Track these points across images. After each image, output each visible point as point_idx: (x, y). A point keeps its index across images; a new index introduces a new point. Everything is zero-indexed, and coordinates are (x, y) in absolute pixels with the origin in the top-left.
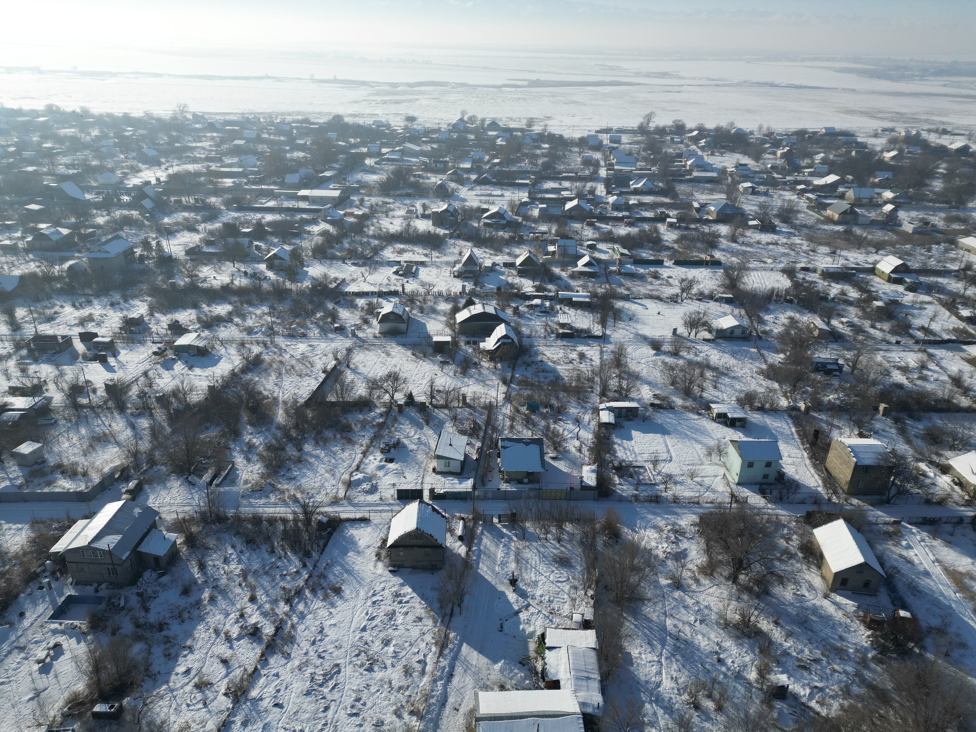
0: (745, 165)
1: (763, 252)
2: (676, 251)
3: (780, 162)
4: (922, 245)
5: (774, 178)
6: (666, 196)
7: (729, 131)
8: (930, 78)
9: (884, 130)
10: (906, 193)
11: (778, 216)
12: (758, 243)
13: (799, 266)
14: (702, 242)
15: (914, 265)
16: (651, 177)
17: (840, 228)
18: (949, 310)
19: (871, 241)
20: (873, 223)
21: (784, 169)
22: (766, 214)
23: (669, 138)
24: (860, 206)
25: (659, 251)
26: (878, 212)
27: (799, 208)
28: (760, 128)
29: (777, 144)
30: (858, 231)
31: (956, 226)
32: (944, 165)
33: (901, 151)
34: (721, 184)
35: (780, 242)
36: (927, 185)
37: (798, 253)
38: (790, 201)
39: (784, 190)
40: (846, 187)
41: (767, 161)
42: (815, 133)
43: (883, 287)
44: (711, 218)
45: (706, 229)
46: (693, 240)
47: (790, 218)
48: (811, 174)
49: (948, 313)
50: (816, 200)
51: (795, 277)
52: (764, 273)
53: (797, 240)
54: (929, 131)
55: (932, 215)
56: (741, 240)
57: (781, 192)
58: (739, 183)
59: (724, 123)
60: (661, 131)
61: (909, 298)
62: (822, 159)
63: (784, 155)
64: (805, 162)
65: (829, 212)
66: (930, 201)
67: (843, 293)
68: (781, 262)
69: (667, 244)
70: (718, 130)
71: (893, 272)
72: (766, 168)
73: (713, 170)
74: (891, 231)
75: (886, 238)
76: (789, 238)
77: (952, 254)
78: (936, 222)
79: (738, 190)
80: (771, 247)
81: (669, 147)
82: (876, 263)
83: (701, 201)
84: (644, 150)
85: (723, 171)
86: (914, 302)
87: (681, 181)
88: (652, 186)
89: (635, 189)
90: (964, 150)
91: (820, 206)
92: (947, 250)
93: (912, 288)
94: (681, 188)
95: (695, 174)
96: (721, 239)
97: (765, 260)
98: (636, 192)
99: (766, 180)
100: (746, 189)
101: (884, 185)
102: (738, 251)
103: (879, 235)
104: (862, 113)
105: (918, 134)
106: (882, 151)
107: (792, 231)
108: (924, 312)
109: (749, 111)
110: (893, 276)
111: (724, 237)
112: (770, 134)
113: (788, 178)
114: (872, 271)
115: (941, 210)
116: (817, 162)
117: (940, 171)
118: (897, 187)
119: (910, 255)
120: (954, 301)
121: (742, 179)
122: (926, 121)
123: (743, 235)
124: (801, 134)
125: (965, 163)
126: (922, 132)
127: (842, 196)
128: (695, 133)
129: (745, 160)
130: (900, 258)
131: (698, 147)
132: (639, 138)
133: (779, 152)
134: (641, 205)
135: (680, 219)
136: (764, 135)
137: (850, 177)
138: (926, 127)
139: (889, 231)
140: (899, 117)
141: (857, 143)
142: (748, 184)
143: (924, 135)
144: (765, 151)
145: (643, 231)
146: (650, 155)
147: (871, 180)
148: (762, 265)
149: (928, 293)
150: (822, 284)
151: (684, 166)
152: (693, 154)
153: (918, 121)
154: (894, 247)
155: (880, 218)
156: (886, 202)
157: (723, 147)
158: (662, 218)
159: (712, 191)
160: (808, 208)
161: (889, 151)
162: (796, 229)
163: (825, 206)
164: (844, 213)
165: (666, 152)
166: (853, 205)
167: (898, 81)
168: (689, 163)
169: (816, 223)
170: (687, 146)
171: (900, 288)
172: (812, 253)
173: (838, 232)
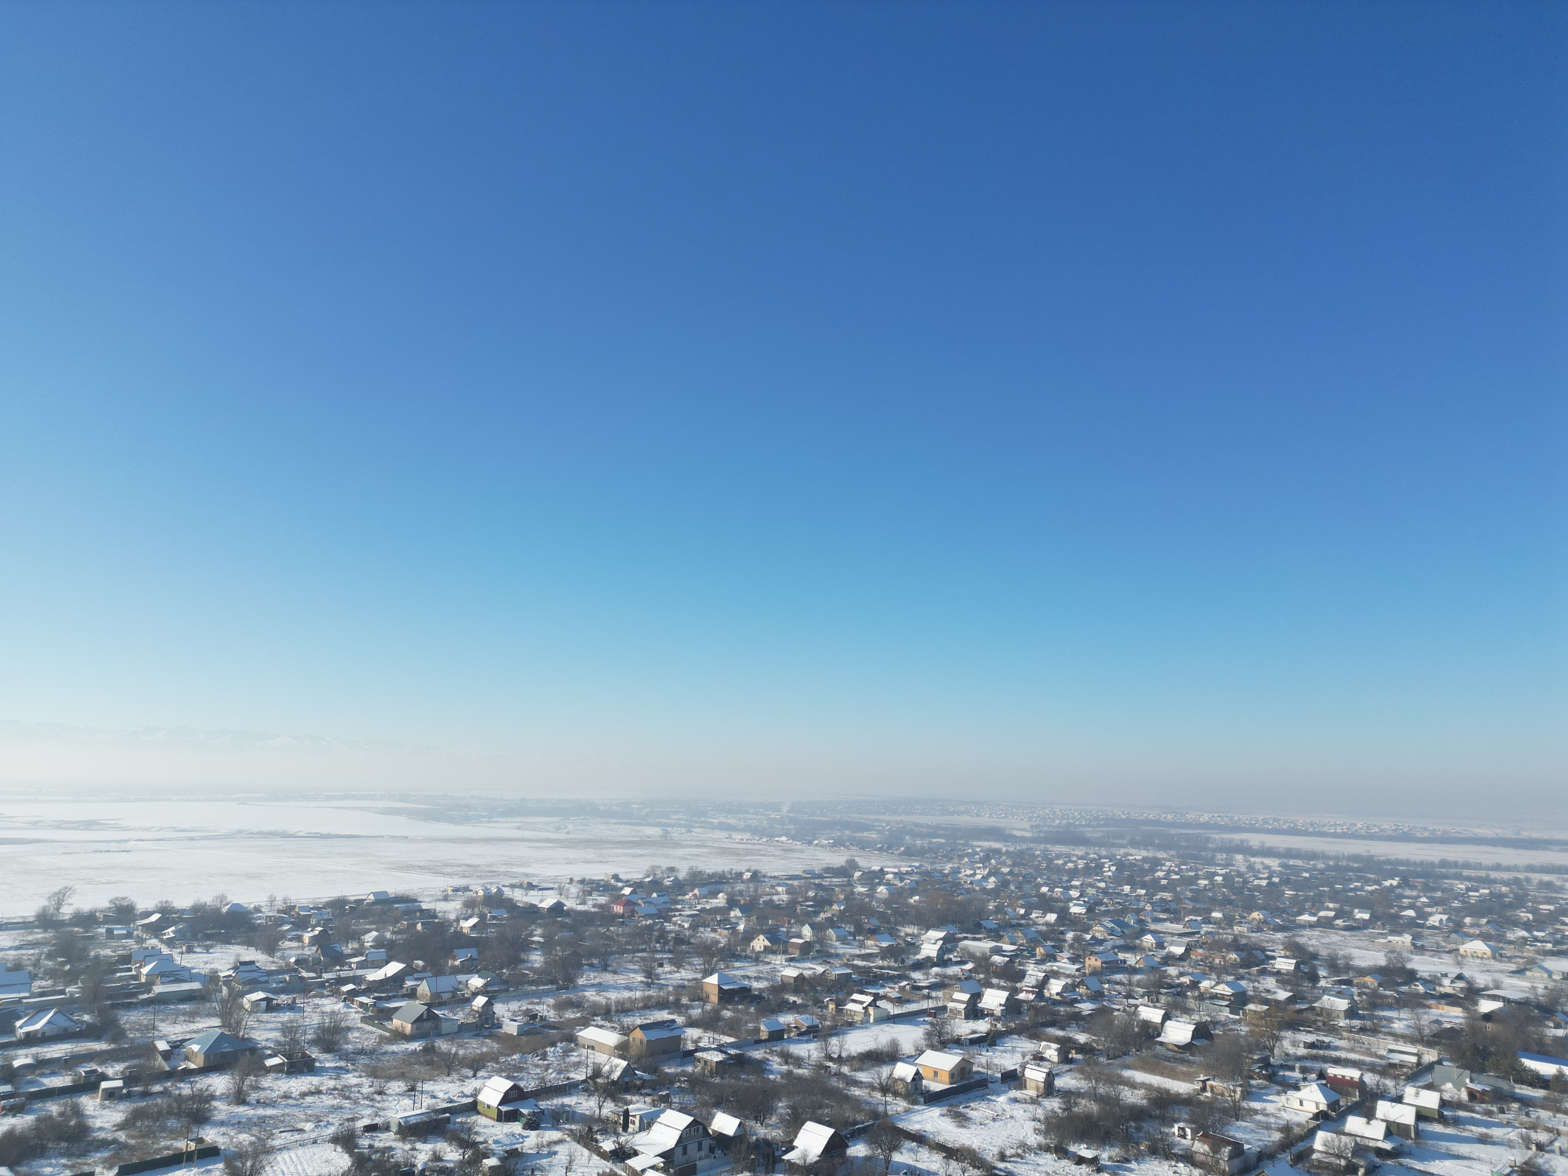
0: (252, 963)
1: (296, 1111)
2: (123, 1146)
3: (310, 952)
4: (534, 1051)
5: (302, 978)
6: (98, 1038)
7: (217, 910)
8: (500, 819)
9: (456, 890)
10: (500, 975)
11: (314, 1042)
12: (286, 1096)
13: (360, 1124)
14: (178, 1115)
15: (529, 1084)
16: (66, 1006)
17: (416, 1046)
18: (586, 1146)
19: (464, 1058)
20: (463, 1029)
21: (317, 962)
22: (294, 1041)
23: (102, 930)
24: (441, 1005)
25: (84, 1154)
26: (467, 1011)
27: (349, 1023)
28: (272, 900)
29: (302, 923)
30: (443, 1045)
31: (570, 1015)
32: (539, 931)
33: (482, 917)
34: (209, 1001)
35: (323, 1088)
36: (524, 961)
37: (356, 1102)
38: (333, 1013)
39: (322, 996)
40: (416, 979)
41: (287, 953)
42: (359, 902)
43: (493, 1131)
44: (193, 1066)
45: (185, 1089)
46: (159, 1115)
47: (336, 1043)
48: (362, 965)
49: (586, 1152)
50: (374, 1005)
51: (357, 1146)
52: (300, 1151)
53: (351, 1079)
54: (512, 886)
55: (538, 1004)
56: (253, 1097)
57: (317, 1001)
58: (243, 994)
59: (207, 898)
60: (87, 920)
61: (531, 1140)
62: (375, 940)
63: (314, 941)
64: (350, 947)
65: (396, 1023)
66: (532, 983)
67: (437, 1157)
68: (329, 1123)
69: (102, 1135)
70: (198, 910)
71: (503, 1102)
72: (288, 964)
73: (192, 978)
74: (490, 1036)
75: (485, 1049)
76: (338, 1078)
77: (574, 1058)
78: (545, 1013)
79: (241, 1007)
80: (309, 1099)
81: (104, 946)
82: (476, 1093)
83: (173, 1038)
84: (49, 956)
85: (212, 978)
86: (540, 1146)
87: (129, 1006)
88: (68, 1024)
89: (28, 1034)
90: (557, 908)
91: (382, 1015)
92: (566, 1053)
93: (532, 1125)
94: (130, 1019)
95: (159, 989)
96: (215, 1103)
97: (300, 1126)
98: (30, 1040)
99: (289, 983)
100: (256, 1003)
101: (469, 968)
102: (249, 1119)
103: (474, 1047)
104: (422, 868)
105: (500, 892)
106: (458, 920)
107: (342, 1064)
108: (555, 1160)
109: (250, 876)
110: (504, 1109)
111: (220, 1098)
112: (289, 909)
113: (326, 976)
114: (473, 1108)
115: (546, 993)
116: (367, 945)
117: (536, 939)
118: (485, 968)
119: (520, 1069)
120: (590, 1129)
121: (247, 988)
122: (506, 874)
123: (257, 1088)
124: (338, 904)
125: (563, 926)
126: (504, 889)
127: (412, 994)
128: (155, 917)
129: (250, 954)
130: (508, 1077)
131: (162, 941)
132: (39, 935)
133: (307, 936)
134: (42, 1065)
135: (130, 1079)
136: (279, 911)
137: (420, 963)
138: (508, 882)
139: (486, 1037)
140: (471, 870)
141: (422, 911)
142: (260, 995)
143: (508, 893)
144: (283, 936)
145: (45, 1121)
146: (63, 964)
147: (450, 963)
148: (297, 1137)
149: (555, 1127)
150: (401, 1149)
151: (136, 977)
152: (151, 954)
153: (495, 874)
154: (497, 1062)
155: (471, 1020)
156: (475, 994)
157: (209, 937)
158: (89, 1085)
159: (192, 1016)
160: (364, 1020)
161: (466, 919)
162: (347, 1060)
163: (388, 1014)
164: (419, 1020)
165: (97, 957)
166: (430, 1006)
167: (462, 824)
168: (145, 970)
169: (379, 1043)
170: (140, 941)
171: (516, 1127)
172: (378, 1098)
173: (414, 1052)
